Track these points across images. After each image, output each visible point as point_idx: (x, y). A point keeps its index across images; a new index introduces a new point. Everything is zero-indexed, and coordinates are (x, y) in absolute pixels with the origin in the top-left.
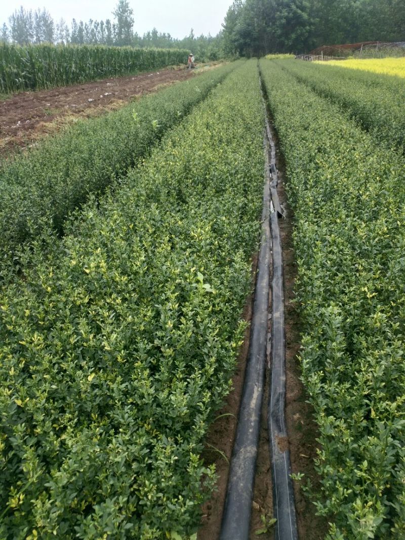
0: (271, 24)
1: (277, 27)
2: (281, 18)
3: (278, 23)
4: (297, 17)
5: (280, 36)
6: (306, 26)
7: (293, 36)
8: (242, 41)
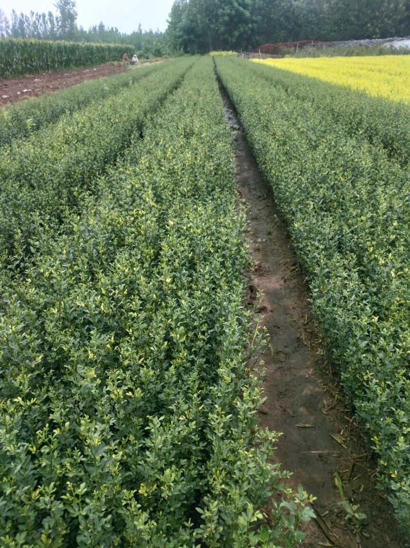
0: (214, 20)
1: (221, 24)
2: (224, 15)
3: (221, 20)
4: (239, 15)
5: (224, 33)
6: (248, 24)
7: (236, 33)
8: (186, 37)
